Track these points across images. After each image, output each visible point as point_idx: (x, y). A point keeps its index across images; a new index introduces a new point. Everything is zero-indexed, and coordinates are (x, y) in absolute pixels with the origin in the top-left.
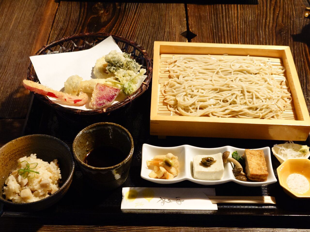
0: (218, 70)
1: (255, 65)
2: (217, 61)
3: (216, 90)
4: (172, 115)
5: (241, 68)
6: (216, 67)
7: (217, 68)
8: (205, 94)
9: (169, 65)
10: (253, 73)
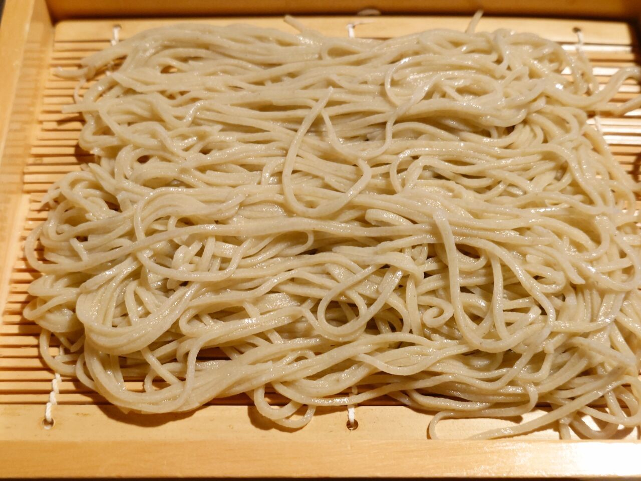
0: (318, 109)
1: (510, 75)
2: (320, 58)
3: (296, 238)
4: (54, 397)
5: (436, 104)
6: (311, 93)
7: (317, 100)
8: (239, 267)
9: (88, 80)
10: (497, 128)
